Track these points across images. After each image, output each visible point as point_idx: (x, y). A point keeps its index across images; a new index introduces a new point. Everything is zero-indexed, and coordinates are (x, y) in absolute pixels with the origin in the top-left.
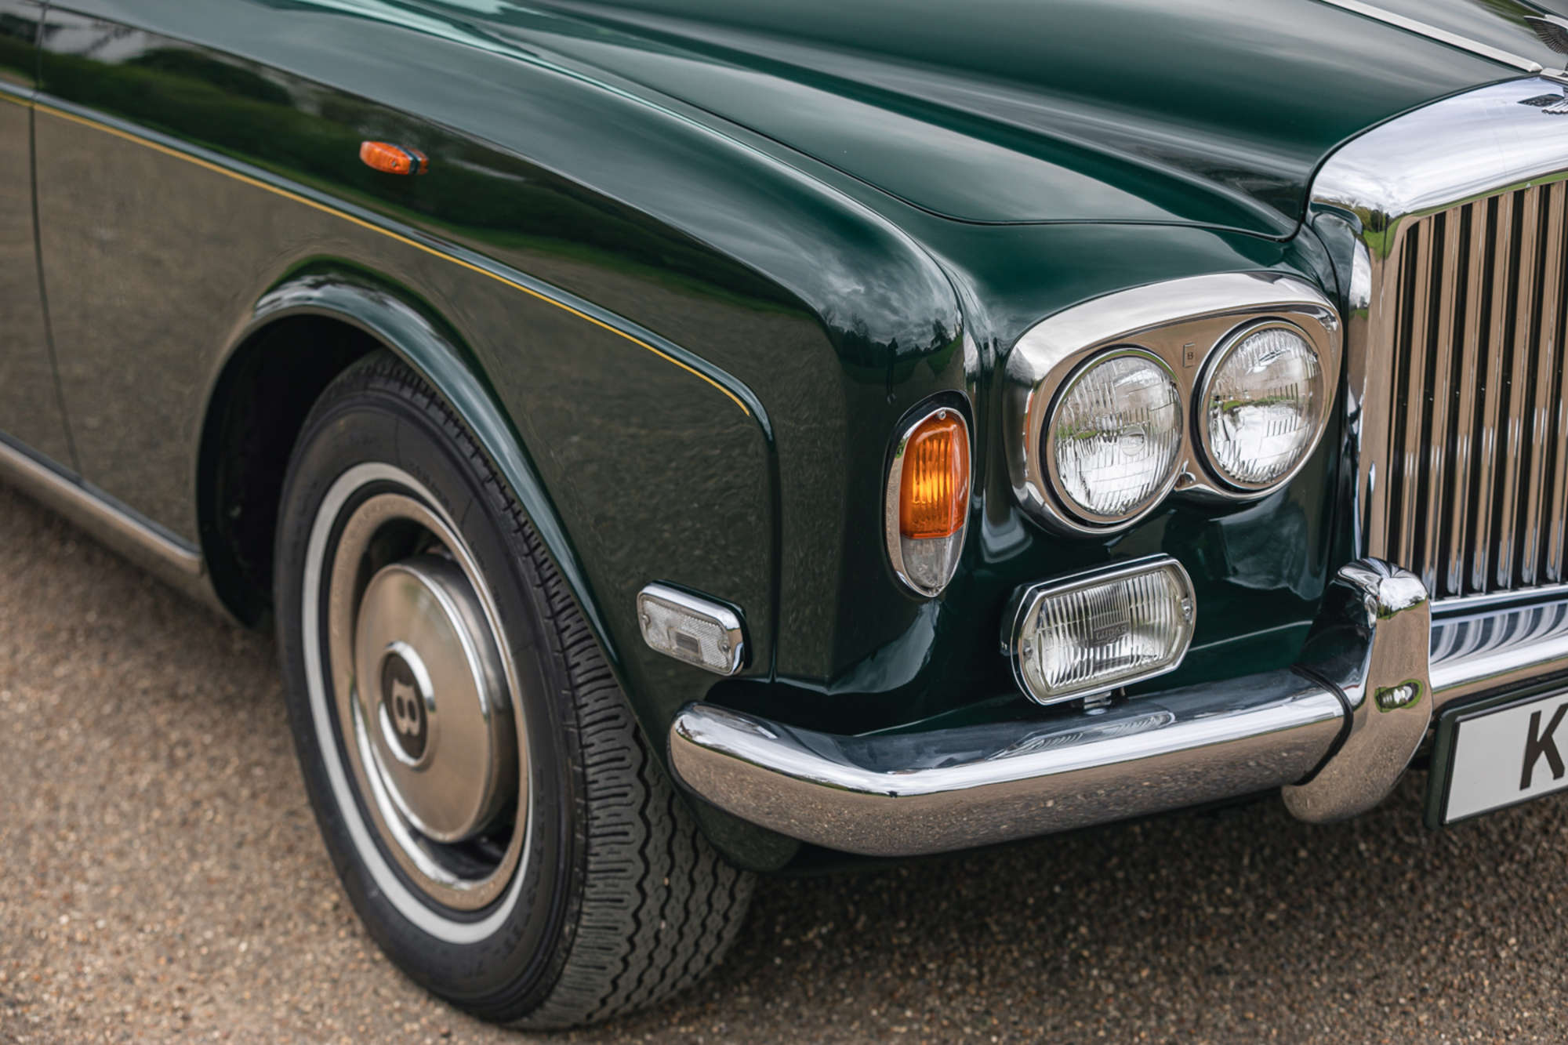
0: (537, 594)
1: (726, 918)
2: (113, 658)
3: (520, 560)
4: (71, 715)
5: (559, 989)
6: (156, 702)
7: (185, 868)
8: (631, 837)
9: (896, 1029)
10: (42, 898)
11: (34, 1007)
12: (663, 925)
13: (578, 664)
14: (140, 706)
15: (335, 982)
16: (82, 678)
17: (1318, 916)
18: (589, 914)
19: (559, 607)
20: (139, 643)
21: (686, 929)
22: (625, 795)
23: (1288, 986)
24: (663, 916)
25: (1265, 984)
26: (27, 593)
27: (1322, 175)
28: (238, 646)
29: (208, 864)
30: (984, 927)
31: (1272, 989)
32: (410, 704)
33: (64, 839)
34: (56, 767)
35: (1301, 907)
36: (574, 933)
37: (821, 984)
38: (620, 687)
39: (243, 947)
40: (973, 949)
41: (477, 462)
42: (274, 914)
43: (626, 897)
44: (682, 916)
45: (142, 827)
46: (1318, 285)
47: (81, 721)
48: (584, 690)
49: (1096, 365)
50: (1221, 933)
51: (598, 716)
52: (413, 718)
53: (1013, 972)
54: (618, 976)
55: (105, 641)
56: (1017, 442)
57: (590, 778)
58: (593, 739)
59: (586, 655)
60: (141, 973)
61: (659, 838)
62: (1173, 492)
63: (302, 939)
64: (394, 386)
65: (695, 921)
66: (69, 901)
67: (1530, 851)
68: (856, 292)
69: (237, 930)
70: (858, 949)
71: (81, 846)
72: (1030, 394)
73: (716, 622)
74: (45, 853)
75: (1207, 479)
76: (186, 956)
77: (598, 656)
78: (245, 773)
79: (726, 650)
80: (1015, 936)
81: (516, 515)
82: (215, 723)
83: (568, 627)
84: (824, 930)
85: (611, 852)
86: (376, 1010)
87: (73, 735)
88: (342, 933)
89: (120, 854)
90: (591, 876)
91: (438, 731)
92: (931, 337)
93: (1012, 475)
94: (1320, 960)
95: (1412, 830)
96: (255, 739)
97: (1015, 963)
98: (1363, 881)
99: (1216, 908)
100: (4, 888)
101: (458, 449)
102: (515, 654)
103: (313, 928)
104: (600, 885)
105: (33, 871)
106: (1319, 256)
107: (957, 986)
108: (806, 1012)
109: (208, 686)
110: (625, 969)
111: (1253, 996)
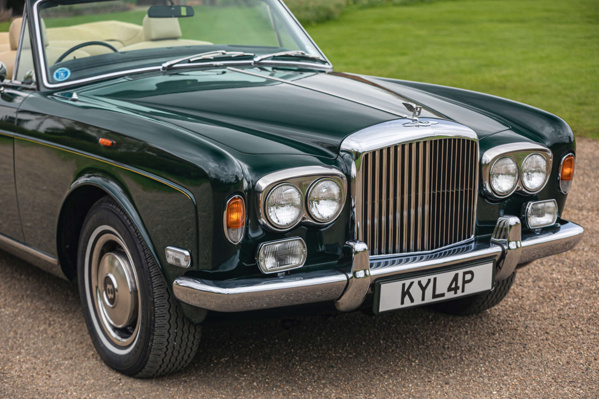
0: (142, 254)
1: (193, 343)
2: (34, 302)
3: (138, 245)
4: (22, 314)
5: (148, 362)
6: (46, 312)
7: (52, 347)
8: (166, 318)
9: (241, 378)
10: (12, 353)
11: (9, 374)
12: (175, 343)
13: (152, 272)
14: (41, 312)
15: (91, 370)
16: (25, 306)
17: (364, 356)
18: (155, 339)
19: (147, 257)
20: (42, 299)
21: (182, 345)
22: (164, 306)
23: (350, 370)
24: (175, 341)
25: (344, 370)
26: (10, 287)
27: (344, 142)
28: (70, 299)
29: (58, 346)
30: (271, 358)
31: (346, 370)
32: (111, 290)
33: (19, 341)
34: (17, 326)
35: (360, 354)
36: (152, 345)
37: (223, 370)
38: (163, 278)
39: (67, 362)
40: (266, 363)
41: (128, 221)
42: (76, 356)
43: (165, 334)
44: (180, 341)
45: (40, 338)
46: (342, 171)
47: (24, 316)
48: (153, 278)
49: (278, 187)
50: (335, 359)
51: (157, 285)
52: (112, 294)
53: (276, 367)
54: (164, 358)
55: (32, 298)
56: (258, 208)
57: (155, 302)
58: (156, 291)
59: (154, 269)
60: (38, 368)
61: (173, 318)
62: (301, 222)
63: (83, 361)
64: (108, 204)
65: (184, 343)
66: (19, 353)
67: (430, 343)
68: (216, 166)
69: (65, 359)
70: (234, 363)
71: (23, 342)
72: (261, 194)
73: (184, 254)
74: (13, 343)
75: (311, 219)
76: (51, 364)
77: (157, 269)
78: (70, 327)
79: (186, 261)
80: (278, 360)
81: (137, 234)
82: (63, 316)
83: (150, 262)
84: (226, 359)
85: (161, 322)
86: (101, 375)
87: (22, 319)
88: (94, 360)
89: (34, 344)
90: (156, 328)
91: (118, 296)
92: (234, 179)
93: (258, 217)
94: (361, 365)
95: (398, 338)
96: (74, 320)
97: (277, 365)
98: (379, 349)
99: (336, 354)
100: (2, 351)
101: (123, 218)
102: (137, 270)
103: (86, 359)
104: (158, 331)
105: (10, 347)
106: (343, 164)
107: (260, 370)
108: (217, 375)
109: (61, 308)
110: (166, 356)
111: (340, 372)
